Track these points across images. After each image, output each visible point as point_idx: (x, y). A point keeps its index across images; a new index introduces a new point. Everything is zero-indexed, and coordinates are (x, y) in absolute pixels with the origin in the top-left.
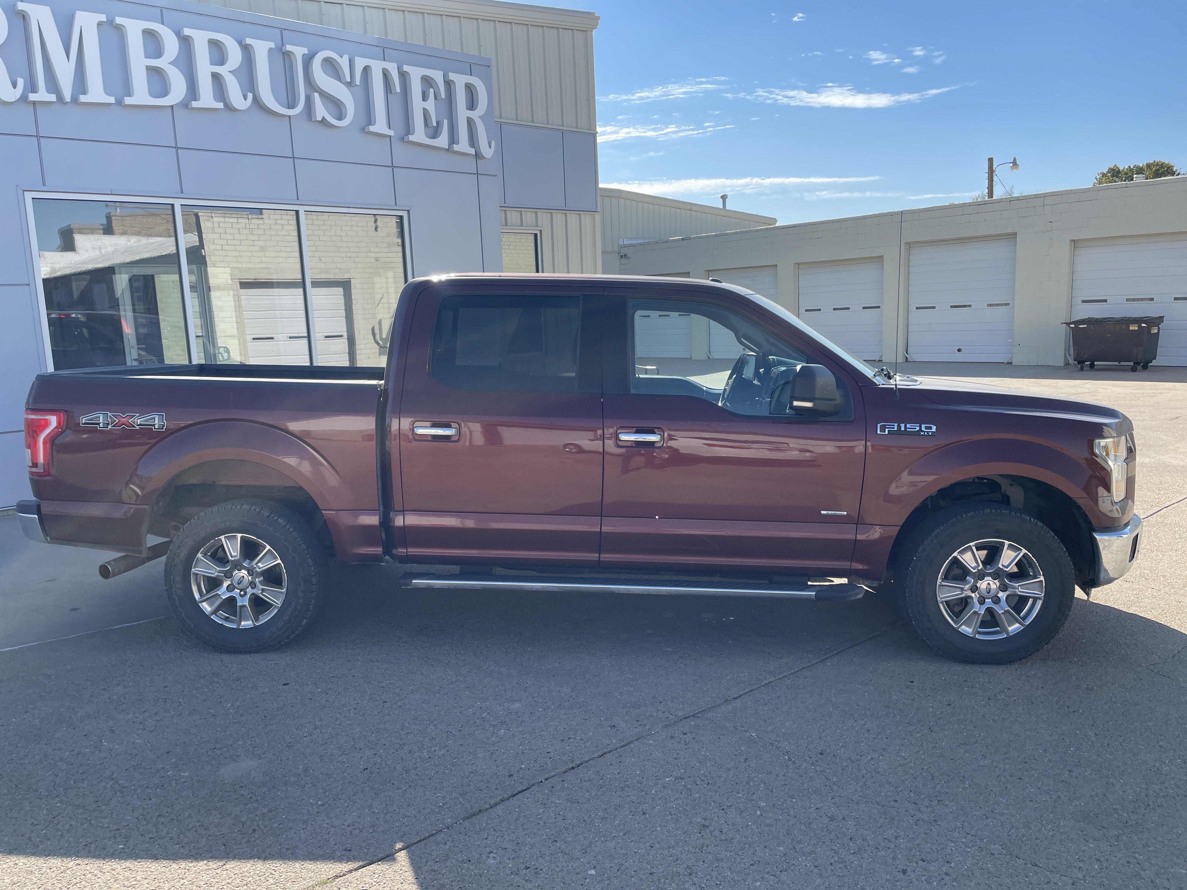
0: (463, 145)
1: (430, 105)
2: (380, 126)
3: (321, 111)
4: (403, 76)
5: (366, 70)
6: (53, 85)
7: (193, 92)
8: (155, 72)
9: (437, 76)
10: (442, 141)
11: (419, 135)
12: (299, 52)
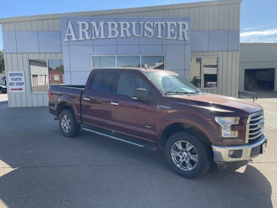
0: (181, 38)
1: (172, 30)
2: (159, 36)
3: (146, 35)
4: (166, 24)
5: (157, 24)
6: (95, 36)
7: (120, 34)
8: (113, 31)
9: (175, 23)
10: (175, 38)
11: (169, 37)
12: (142, 23)
